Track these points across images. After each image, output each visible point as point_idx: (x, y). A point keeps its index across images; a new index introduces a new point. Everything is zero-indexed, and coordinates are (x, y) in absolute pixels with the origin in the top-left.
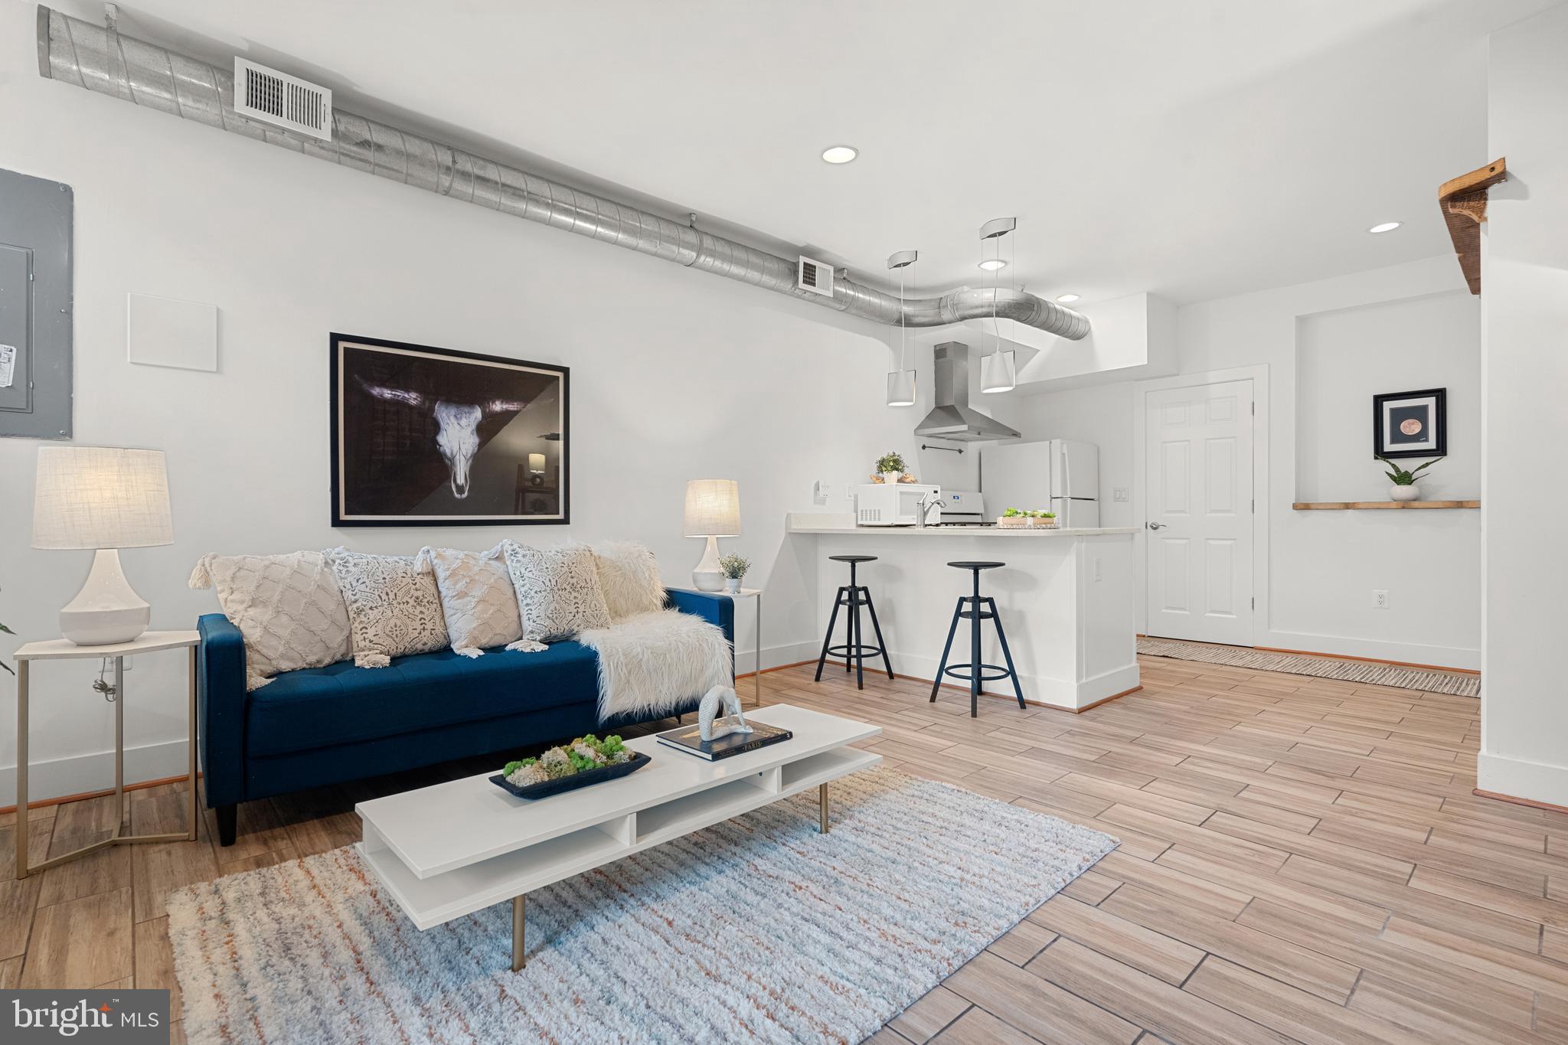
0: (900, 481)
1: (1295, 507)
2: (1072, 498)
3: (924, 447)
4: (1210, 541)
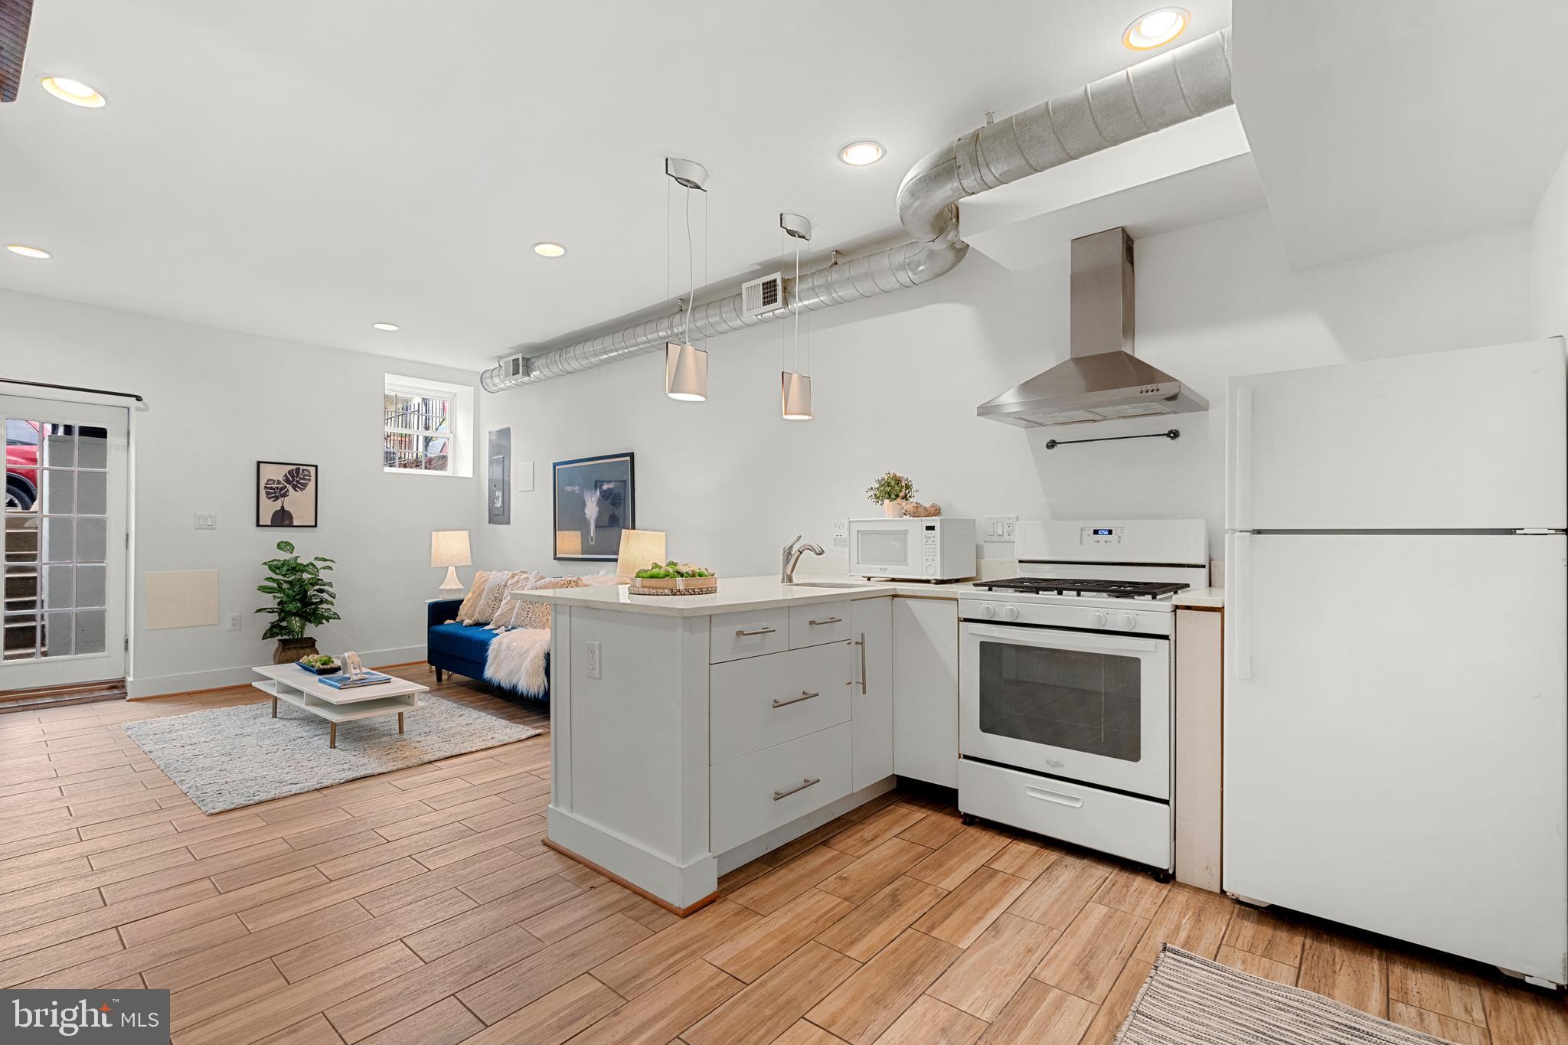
3: (1053, 443)
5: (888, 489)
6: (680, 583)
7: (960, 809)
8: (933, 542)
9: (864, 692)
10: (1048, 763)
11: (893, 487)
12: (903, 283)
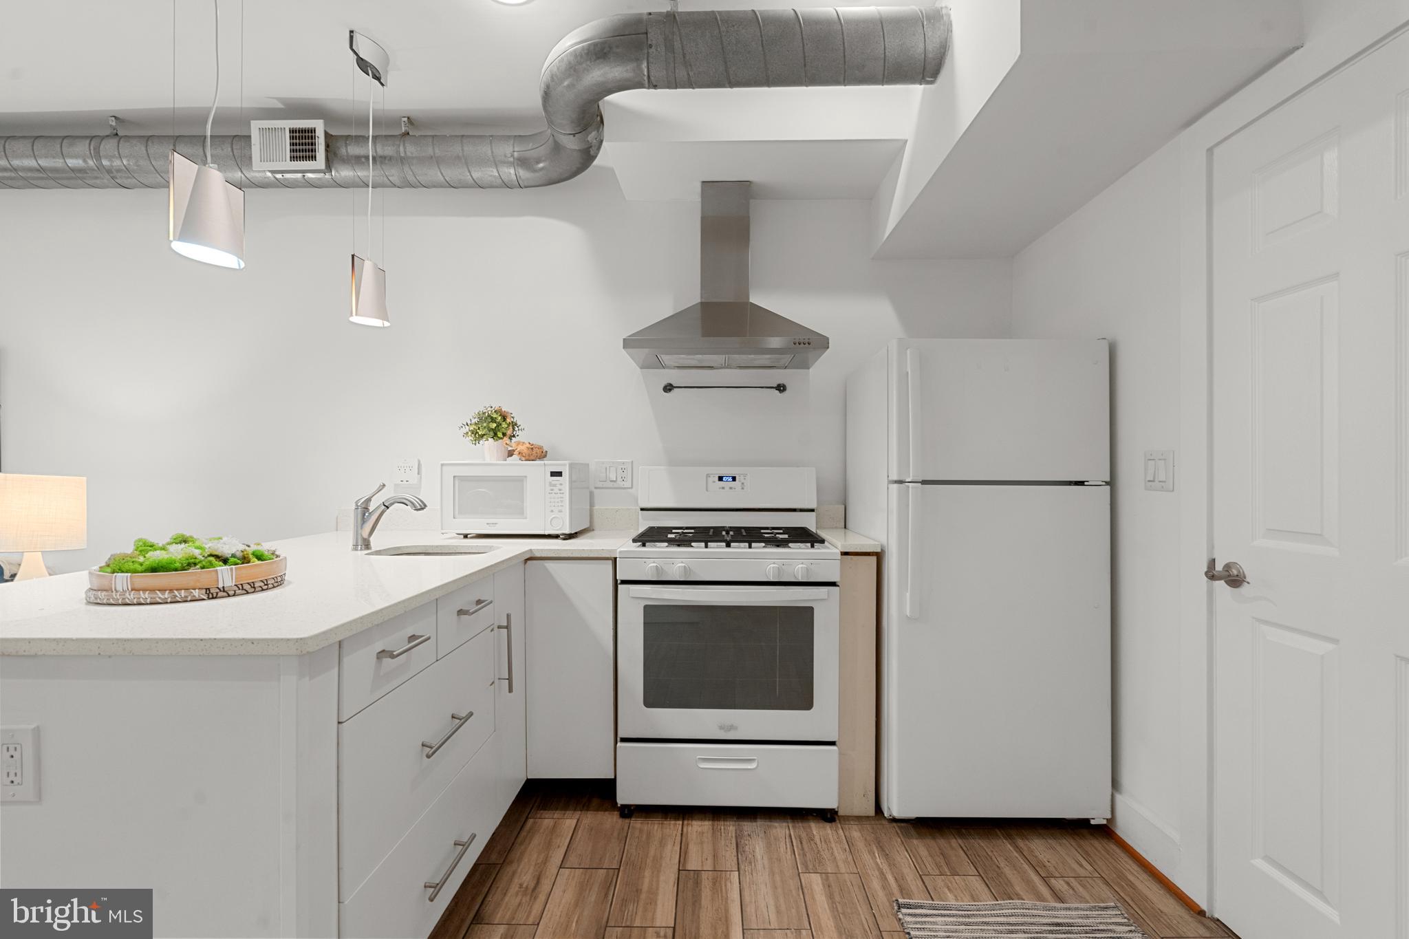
2: (924, 482)
3: (668, 388)
5: (494, 425)
6: (226, 576)
7: (618, 801)
8: (560, 490)
9: (510, 690)
10: (721, 728)
11: (499, 425)
12: (506, 181)
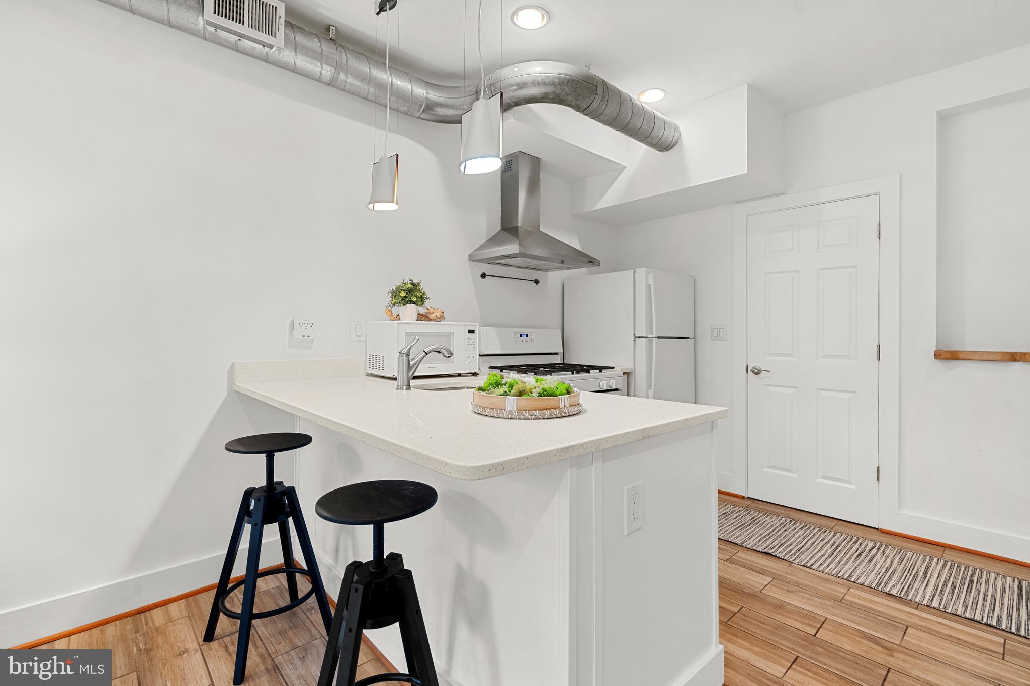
0: (422, 317)
1: (938, 355)
2: (658, 337)
3: (483, 276)
4: (822, 392)
8: (473, 342)
12: (411, 110)
